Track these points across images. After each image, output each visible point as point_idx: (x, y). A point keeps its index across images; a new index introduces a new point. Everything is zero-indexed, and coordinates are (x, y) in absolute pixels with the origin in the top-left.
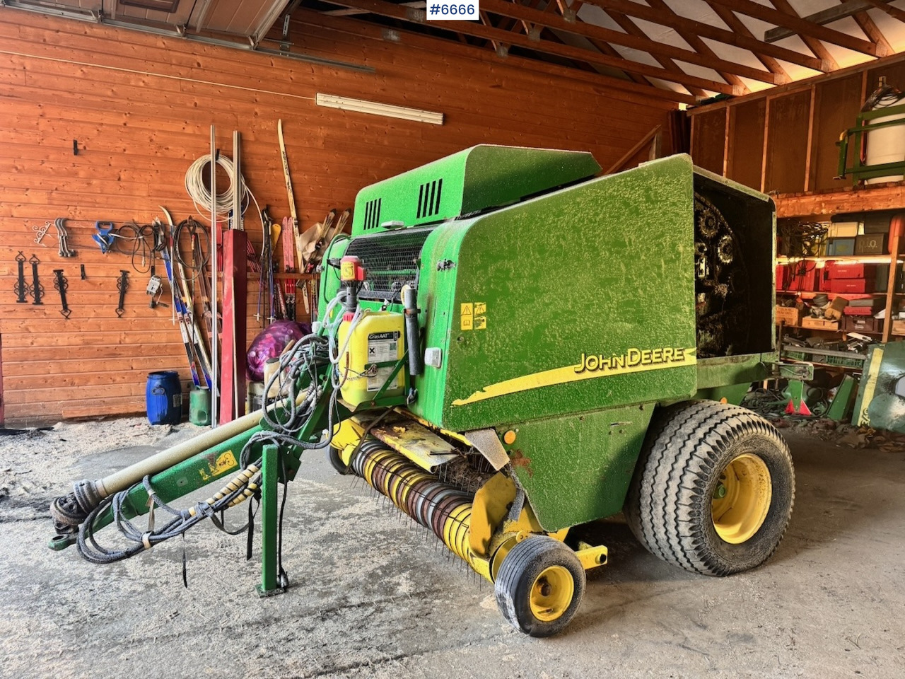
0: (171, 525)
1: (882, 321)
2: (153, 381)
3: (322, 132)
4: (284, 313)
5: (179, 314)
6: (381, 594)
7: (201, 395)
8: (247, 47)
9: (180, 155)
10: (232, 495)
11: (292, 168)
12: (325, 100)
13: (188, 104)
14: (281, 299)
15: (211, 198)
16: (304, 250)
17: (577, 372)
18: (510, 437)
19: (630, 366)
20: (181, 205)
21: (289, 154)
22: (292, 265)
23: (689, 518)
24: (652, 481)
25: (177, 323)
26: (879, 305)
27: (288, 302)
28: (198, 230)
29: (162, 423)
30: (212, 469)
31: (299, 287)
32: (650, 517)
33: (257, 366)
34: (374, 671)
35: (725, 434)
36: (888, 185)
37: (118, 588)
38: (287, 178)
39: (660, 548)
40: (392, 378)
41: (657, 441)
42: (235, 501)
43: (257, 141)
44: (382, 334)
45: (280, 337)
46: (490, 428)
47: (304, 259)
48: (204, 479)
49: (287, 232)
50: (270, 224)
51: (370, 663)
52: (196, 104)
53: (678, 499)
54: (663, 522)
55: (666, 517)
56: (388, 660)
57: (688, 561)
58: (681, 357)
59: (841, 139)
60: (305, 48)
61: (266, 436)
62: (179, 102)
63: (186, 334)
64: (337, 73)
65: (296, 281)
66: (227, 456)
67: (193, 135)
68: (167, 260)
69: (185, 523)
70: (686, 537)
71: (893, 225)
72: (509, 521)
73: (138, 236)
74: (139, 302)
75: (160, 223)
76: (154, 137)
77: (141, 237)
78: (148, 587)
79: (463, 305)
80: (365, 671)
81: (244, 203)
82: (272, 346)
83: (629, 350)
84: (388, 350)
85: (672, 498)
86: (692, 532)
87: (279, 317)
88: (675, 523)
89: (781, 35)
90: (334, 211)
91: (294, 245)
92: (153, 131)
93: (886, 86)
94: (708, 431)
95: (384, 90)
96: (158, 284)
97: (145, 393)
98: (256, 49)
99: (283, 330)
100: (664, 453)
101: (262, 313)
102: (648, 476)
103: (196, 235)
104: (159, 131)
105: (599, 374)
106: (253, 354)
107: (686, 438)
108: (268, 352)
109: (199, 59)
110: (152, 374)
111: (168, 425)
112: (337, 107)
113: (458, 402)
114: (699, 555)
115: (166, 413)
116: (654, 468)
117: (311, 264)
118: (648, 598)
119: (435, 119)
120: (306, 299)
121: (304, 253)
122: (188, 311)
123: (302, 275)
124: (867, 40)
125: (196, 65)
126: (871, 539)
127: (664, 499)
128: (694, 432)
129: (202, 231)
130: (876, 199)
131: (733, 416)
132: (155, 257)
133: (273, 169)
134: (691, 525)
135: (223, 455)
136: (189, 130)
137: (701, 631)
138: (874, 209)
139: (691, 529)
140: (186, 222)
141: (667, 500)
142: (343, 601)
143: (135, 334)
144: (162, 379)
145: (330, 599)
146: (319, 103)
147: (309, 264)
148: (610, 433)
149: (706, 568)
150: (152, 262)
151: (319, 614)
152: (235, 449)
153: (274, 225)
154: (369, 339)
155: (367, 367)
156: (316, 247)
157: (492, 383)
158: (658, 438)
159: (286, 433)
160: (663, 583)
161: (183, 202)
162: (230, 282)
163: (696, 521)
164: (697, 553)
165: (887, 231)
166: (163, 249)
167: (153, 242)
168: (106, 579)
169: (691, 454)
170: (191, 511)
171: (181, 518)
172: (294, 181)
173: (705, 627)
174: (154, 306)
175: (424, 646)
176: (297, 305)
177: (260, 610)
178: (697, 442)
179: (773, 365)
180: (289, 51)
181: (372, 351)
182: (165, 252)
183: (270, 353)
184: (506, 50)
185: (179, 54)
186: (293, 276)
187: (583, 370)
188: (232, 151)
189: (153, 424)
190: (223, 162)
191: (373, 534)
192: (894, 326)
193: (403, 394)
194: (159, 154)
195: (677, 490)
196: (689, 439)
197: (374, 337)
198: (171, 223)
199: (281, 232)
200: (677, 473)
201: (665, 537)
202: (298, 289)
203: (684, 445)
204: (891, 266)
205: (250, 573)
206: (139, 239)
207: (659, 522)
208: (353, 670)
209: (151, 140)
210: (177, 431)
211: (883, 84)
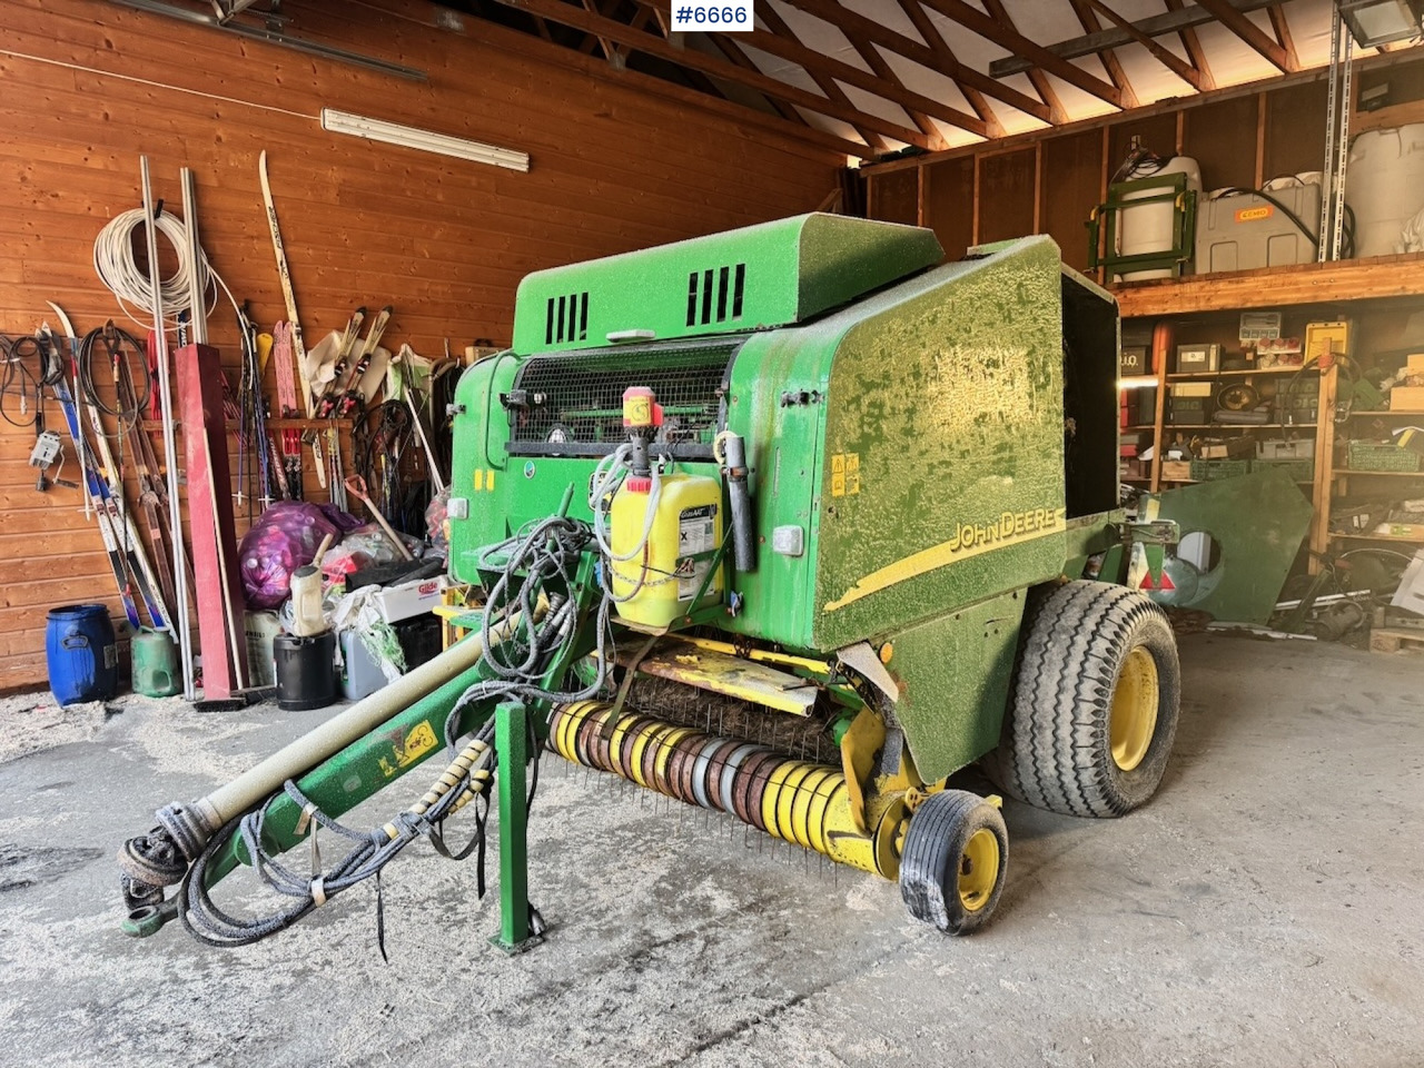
0: (354, 858)
1: (1149, 463)
2: (62, 625)
3: (334, 175)
4: (283, 488)
5: (97, 500)
6: (696, 917)
7: (157, 643)
8: (205, 19)
9: (82, 210)
10: (454, 794)
11: (286, 237)
12: (339, 121)
13: (92, 116)
14: (277, 464)
15: (152, 288)
16: (315, 378)
17: (953, 551)
18: (887, 651)
19: (1004, 537)
20: (85, 300)
21: (279, 211)
22: (293, 405)
23: (1092, 741)
24: (1032, 696)
25: (93, 515)
26: (1146, 442)
27: (288, 469)
28: (125, 346)
29: (86, 699)
30: (399, 756)
31: (307, 443)
32: (1031, 748)
33: (260, 584)
34: (775, 1028)
35: (1122, 622)
36: (1163, 282)
37: (243, 987)
38: (279, 253)
39: (1042, 790)
40: (709, 578)
41: (1030, 641)
42: (459, 802)
43: (222, 187)
44: (697, 509)
45: (295, 530)
46: (862, 642)
47: (313, 394)
48: (387, 774)
49: (283, 348)
50: (254, 334)
51: (763, 1018)
52: (106, 115)
53: (1075, 718)
54: (1052, 751)
55: (1059, 745)
56: (782, 1009)
57: (1085, 802)
58: (1051, 522)
59: (1092, 218)
60: (300, 29)
61: (495, 689)
62: (74, 110)
63: (112, 534)
64: (355, 77)
65: (302, 431)
66: (423, 730)
67: (105, 172)
68: (66, 402)
69: (381, 853)
70: (1087, 768)
71: (1157, 336)
72: (883, 776)
73: (10, 358)
74: (14, 480)
75: (50, 334)
76: (28, 175)
77: (16, 360)
78: (302, 975)
79: (835, 458)
80: (763, 1030)
81: (208, 297)
82: (285, 547)
83: (1004, 515)
84: (703, 534)
85: (1067, 716)
86: (1095, 761)
87: (276, 495)
88: (1071, 751)
89: (1013, 68)
90: (363, 310)
91: (296, 369)
92: (26, 162)
93: (1142, 149)
94: (1099, 620)
95: (433, 109)
96: (57, 444)
97: (44, 647)
98: (226, 25)
99: (296, 518)
100: (1045, 656)
101: (246, 489)
102: (1025, 691)
103: (121, 354)
104: (40, 162)
105: (975, 551)
106: (253, 563)
107: (1073, 632)
108: (279, 558)
109: (109, 34)
110: (54, 611)
111: (97, 702)
112: (359, 134)
113: (831, 606)
114: (1101, 790)
115: (92, 681)
116: (1032, 678)
117: (329, 402)
118: (1055, 858)
119: (517, 161)
120: (319, 463)
121: (312, 384)
122: (113, 492)
123: (312, 421)
124: (1110, 83)
125: (104, 45)
126: (1246, 745)
127: (1054, 721)
128: (1081, 624)
129: (132, 348)
130: (1148, 301)
131: (1122, 597)
132: (44, 397)
133: (252, 237)
134: (1094, 750)
135: (415, 729)
136: (96, 163)
137: (1146, 889)
138: (1146, 314)
139: (1094, 756)
140: (101, 330)
141: (1059, 721)
142: (646, 938)
143: (11, 541)
144: (80, 619)
145: (624, 938)
146: (330, 126)
147: (325, 403)
148: (986, 635)
149: (1106, 808)
150: (40, 407)
151: (627, 964)
152: (436, 717)
153: (260, 336)
154: (681, 519)
155: (679, 562)
156: (336, 373)
157: (866, 574)
158: (1030, 637)
159: (523, 680)
160: (1056, 836)
161: (91, 294)
162: (198, 437)
163: (1098, 745)
164: (1099, 788)
165: (1149, 344)
166: (59, 381)
167: (39, 367)
168: (207, 976)
169: (1086, 653)
170: (389, 829)
171: (371, 843)
172: (291, 259)
173: (1148, 884)
174: (46, 486)
175: (816, 979)
176: (304, 474)
177: (524, 977)
178: (1090, 637)
179: (1122, 526)
180: (282, 33)
181: (684, 536)
182: (62, 387)
183: (283, 561)
184: (623, 58)
185: (71, 22)
186: (297, 424)
187: (959, 547)
188: (182, 205)
189: (66, 703)
190: (168, 223)
191: (611, 832)
192: (1164, 469)
193: (721, 602)
194: (39, 205)
195: (1072, 705)
196: (1077, 633)
197: (689, 514)
198: (70, 333)
199: (273, 347)
200: (1071, 682)
201: (1055, 773)
202: (305, 447)
203: (1073, 643)
204: (1159, 391)
205: (459, 922)
206: (12, 365)
207: (1045, 752)
208: (745, 1033)
209: (24, 179)
210: (120, 712)
211: (1138, 146)
